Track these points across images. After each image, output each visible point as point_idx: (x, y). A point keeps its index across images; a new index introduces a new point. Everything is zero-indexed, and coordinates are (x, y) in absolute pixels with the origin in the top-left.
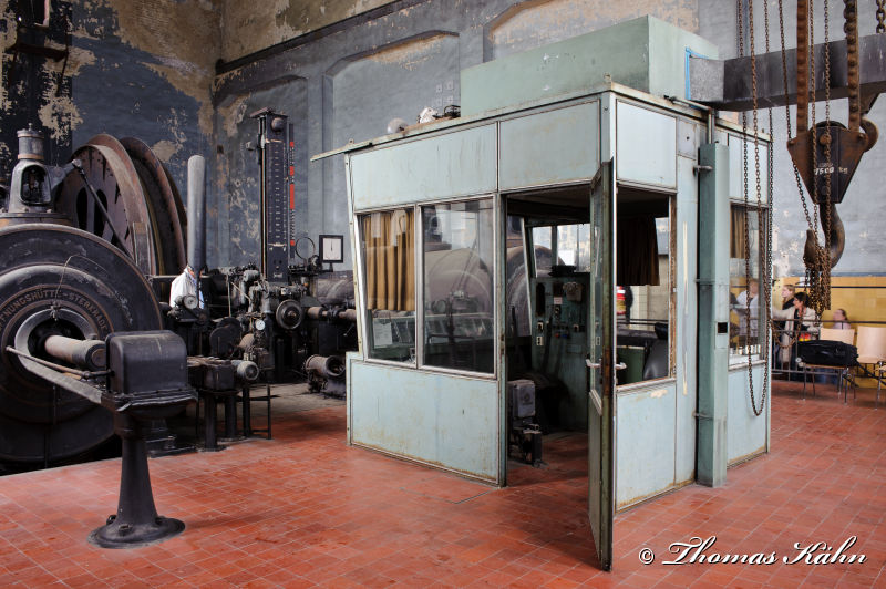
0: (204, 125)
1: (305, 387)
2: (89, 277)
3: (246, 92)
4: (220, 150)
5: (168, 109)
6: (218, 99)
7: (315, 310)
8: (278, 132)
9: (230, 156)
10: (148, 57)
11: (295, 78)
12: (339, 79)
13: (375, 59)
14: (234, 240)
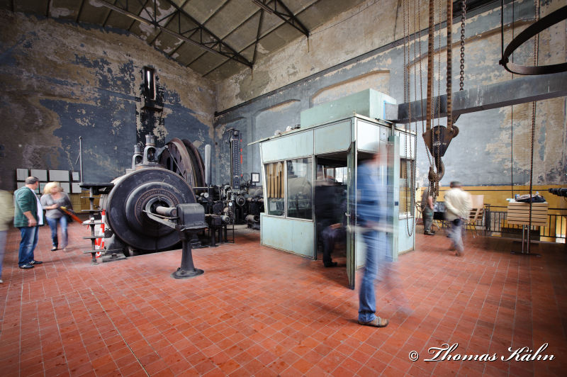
0: (211, 135)
1: (246, 226)
2: (171, 186)
3: (225, 123)
4: (216, 144)
5: (198, 129)
6: (215, 126)
7: (250, 199)
8: (236, 136)
9: (220, 146)
10: (191, 111)
11: (243, 118)
12: (258, 118)
13: (271, 110)
14: (222, 175)
